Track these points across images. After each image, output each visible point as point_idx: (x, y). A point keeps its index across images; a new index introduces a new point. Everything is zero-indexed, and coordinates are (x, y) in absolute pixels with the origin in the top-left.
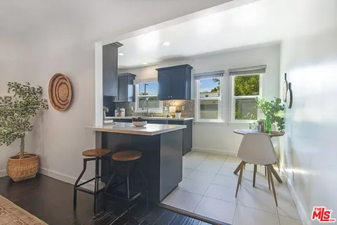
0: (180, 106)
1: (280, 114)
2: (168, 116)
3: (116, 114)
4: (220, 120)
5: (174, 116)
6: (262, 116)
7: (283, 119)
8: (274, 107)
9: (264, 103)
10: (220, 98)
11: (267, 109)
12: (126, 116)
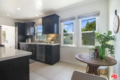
0: (54, 37)
1: (110, 43)
2: (47, 43)
3: (27, 41)
4: (74, 45)
5: (50, 43)
6: (98, 44)
7: (112, 46)
8: (106, 38)
9: (99, 35)
10: (73, 33)
11: (101, 39)
12: (31, 42)
